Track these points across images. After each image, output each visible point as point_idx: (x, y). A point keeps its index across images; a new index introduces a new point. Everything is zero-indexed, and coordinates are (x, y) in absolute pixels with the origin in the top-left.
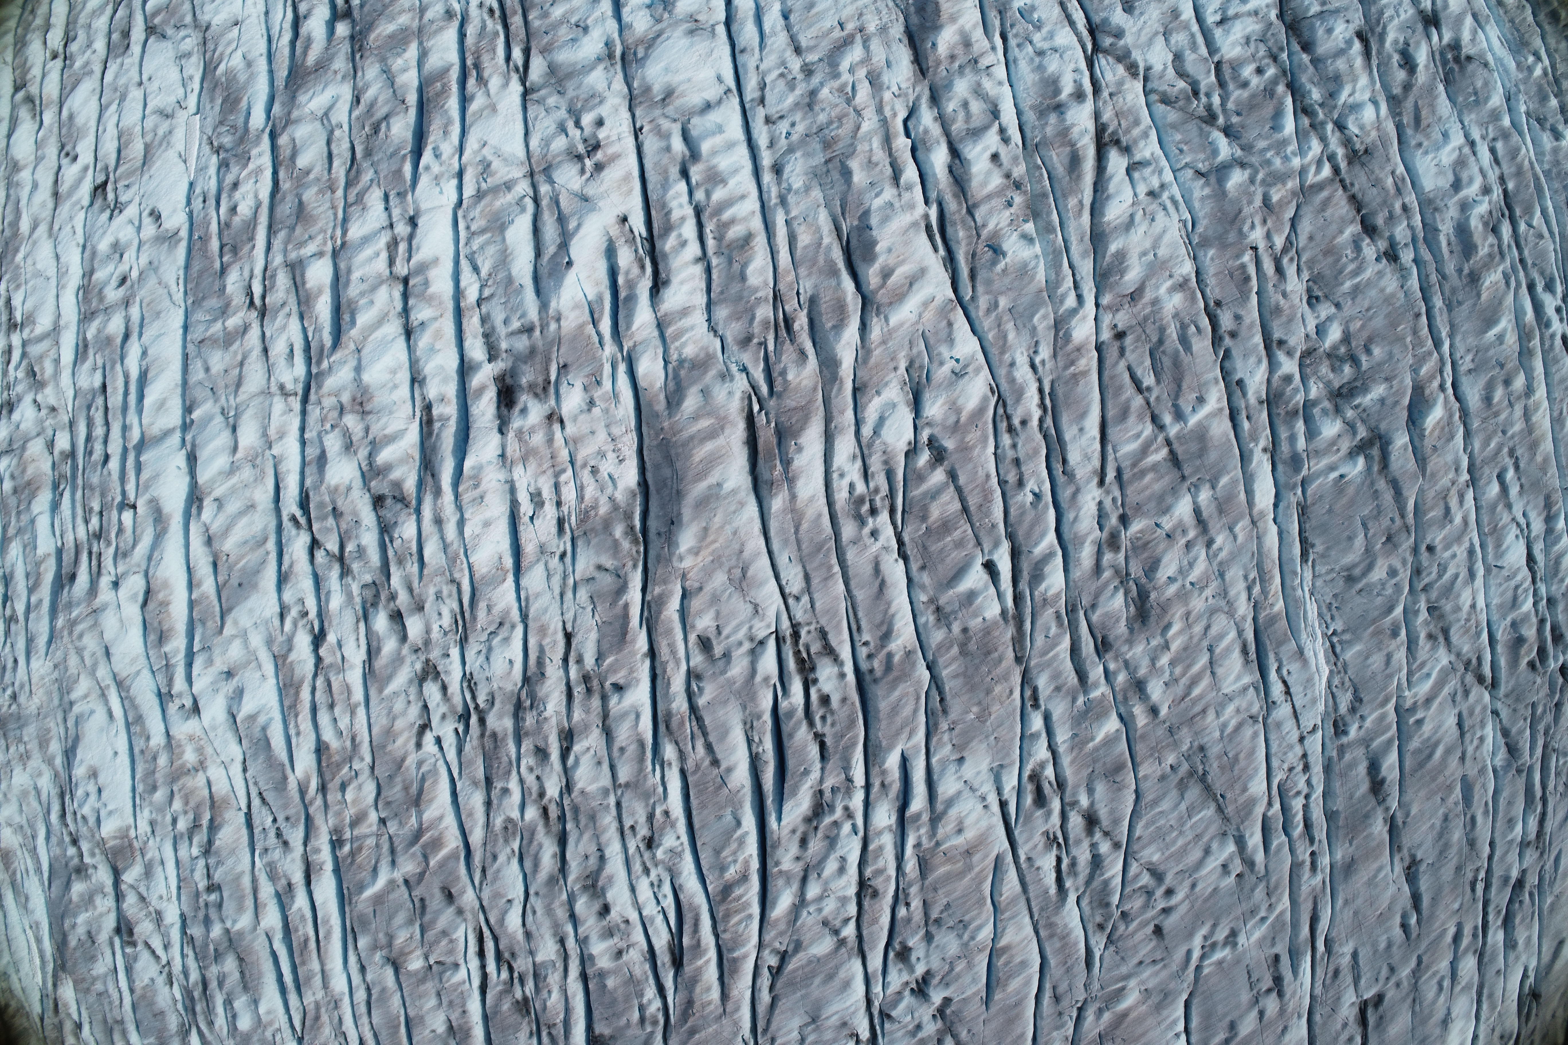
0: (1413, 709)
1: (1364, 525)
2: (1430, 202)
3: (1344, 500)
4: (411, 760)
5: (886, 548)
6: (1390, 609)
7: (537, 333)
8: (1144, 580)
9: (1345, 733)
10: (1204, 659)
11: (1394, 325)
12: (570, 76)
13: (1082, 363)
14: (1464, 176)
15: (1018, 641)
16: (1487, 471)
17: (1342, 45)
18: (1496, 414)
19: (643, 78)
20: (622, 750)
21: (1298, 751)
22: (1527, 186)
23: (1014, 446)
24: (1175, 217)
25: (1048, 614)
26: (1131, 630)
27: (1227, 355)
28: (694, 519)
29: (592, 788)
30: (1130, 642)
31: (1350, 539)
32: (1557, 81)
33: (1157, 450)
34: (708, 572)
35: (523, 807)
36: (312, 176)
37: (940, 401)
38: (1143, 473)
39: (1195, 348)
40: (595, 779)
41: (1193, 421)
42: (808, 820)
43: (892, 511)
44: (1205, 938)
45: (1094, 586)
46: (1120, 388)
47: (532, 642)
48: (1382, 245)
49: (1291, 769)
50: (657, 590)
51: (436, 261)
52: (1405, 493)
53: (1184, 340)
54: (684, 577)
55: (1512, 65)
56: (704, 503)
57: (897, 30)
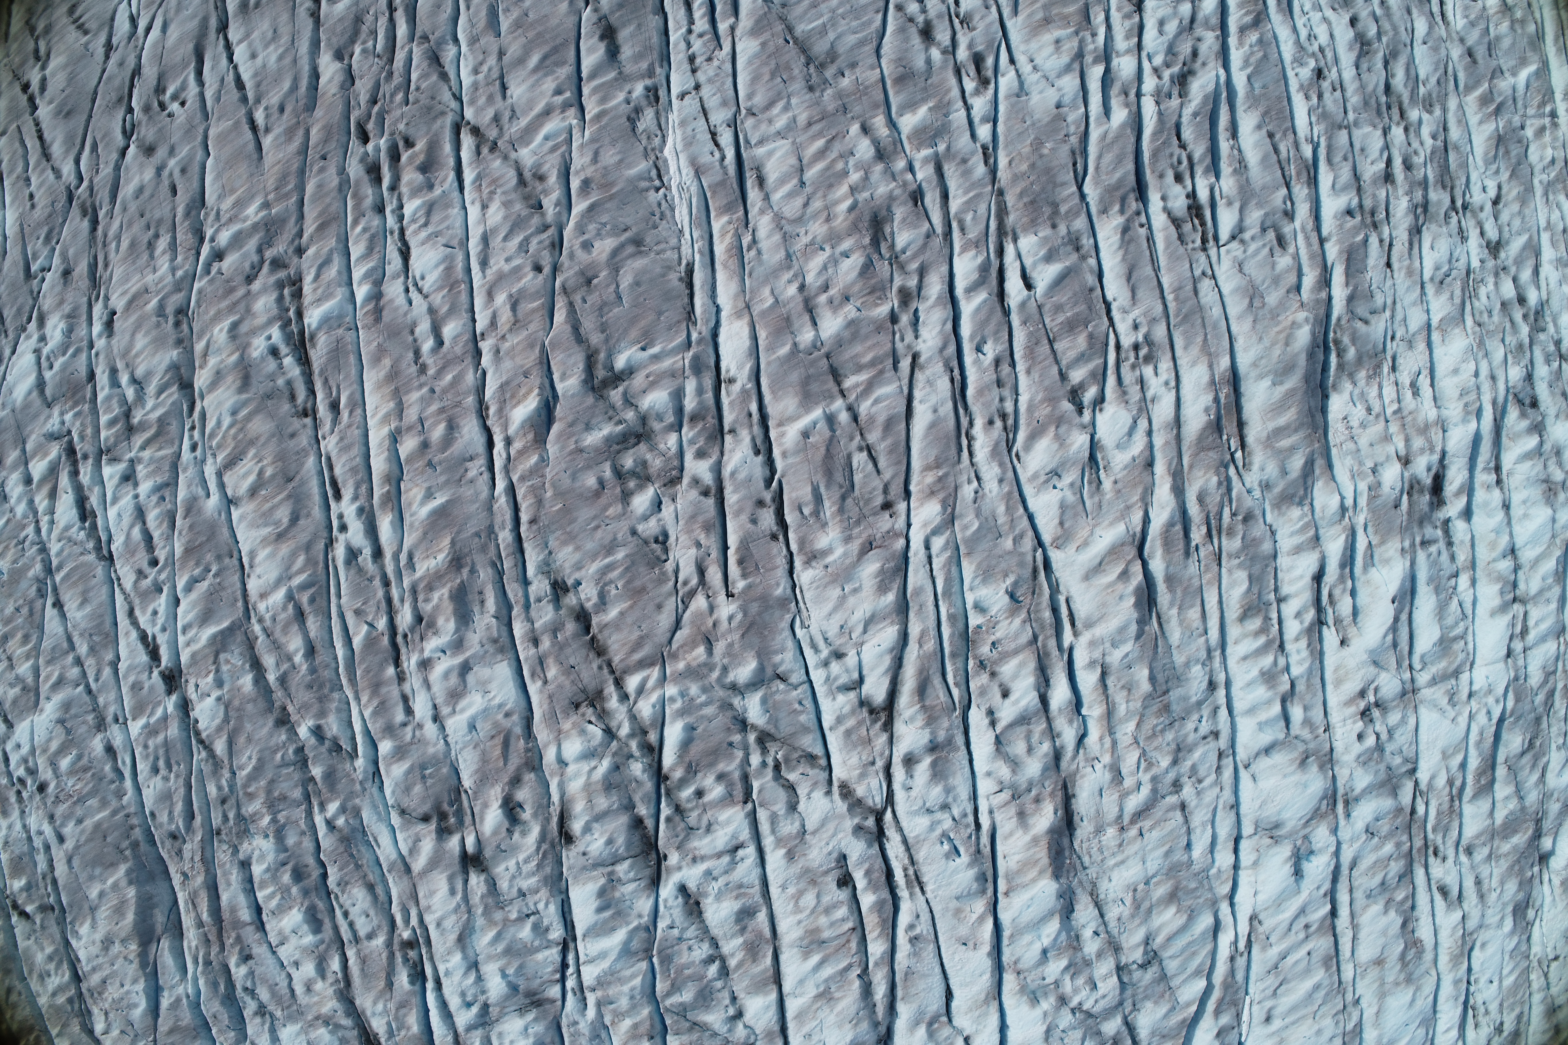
0: (563, 107)
1: (620, 298)
2: (501, 650)
3: (643, 323)
4: (1505, 176)
5: (1125, 312)
6: (591, 208)
7: (1418, 540)
8: (875, 256)
9: (647, 89)
10: (810, 174)
11: (566, 510)
12: (1382, 785)
13: (930, 478)
14: (454, 680)
15: (1002, 212)
16: (458, 350)
17: (595, 825)
18: (442, 410)
19: (1323, 778)
20: (1345, 159)
21: (701, 77)
22: (367, 671)
23: (1002, 400)
24: (814, 630)
25: (973, 233)
26: (889, 209)
27: (768, 482)
28: (1297, 355)
29: (1368, 129)
30: (891, 198)
31: (637, 284)
32: (307, 797)
33: (857, 385)
34: (1282, 305)
35: (1420, 122)
37: (1075, 448)
38: (872, 363)
39: (809, 489)
40: (1366, 136)
41: (817, 413)
42: (1192, 72)
43: (1118, 347)
45: (927, 256)
46: (891, 451)
47: (1417, 264)
48: (571, 600)
49: (709, 59)
50: (1320, 297)
51: (1490, 616)
52: (568, 328)
53: (818, 499)
54: (1301, 305)
55: (365, 815)
56: (1287, 369)
57: (1084, 830)
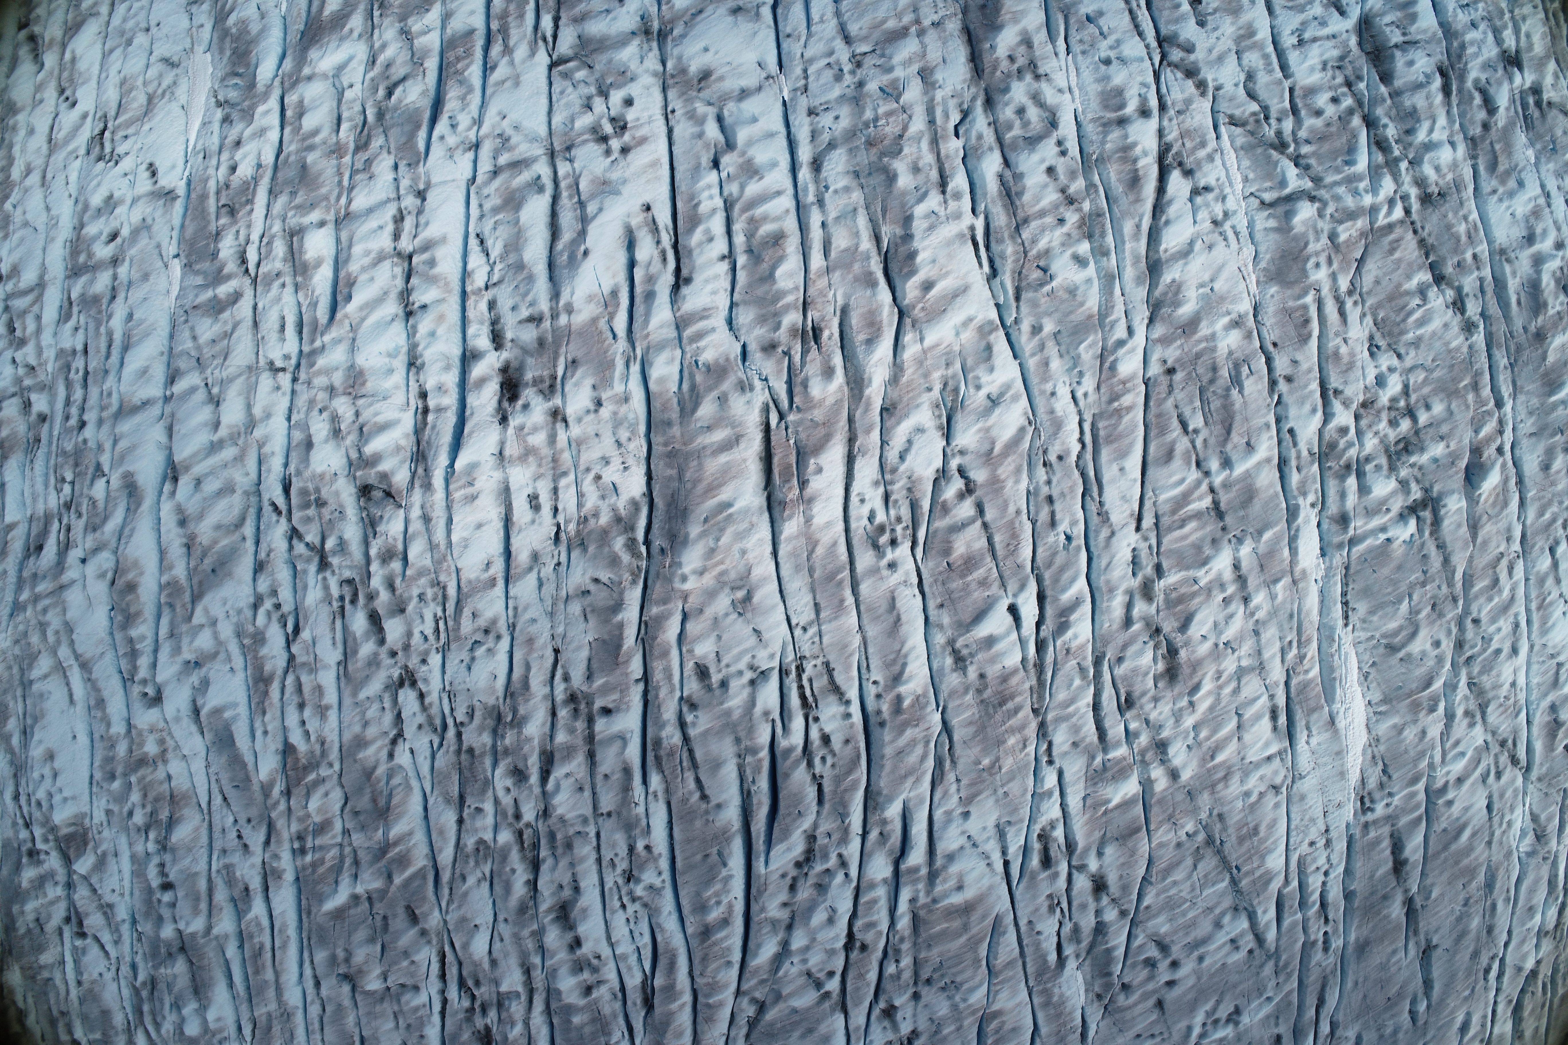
0: (1444, 789)
2: (1502, 252)
3: (1391, 564)
4: (382, 771)
5: (904, 583)
6: (1430, 682)
7: (547, 324)
8: (1175, 636)
9: (1371, 810)
10: (1231, 724)
11: (1456, 380)
12: (600, 49)
13: (1126, 400)
14: (1538, 229)
15: (1037, 691)
16: (1538, 543)
17: (1423, 79)
18: (1553, 484)
19: (680, 58)
20: (605, 777)
21: (1322, 825)
23: (1049, 482)
24: (1236, 250)
25: (1072, 665)
26: (1158, 687)
27: (1282, 399)
28: (700, 538)
29: (571, 815)
30: (1156, 700)
31: (1394, 604)
33: (1200, 498)
34: (711, 594)
35: (496, 828)
36: (318, 139)
37: (974, 429)
38: (1183, 521)
39: (1249, 391)
40: (576, 806)
41: (1239, 470)
42: (798, 865)
43: (913, 543)
44: (1208, 1014)
45: (1122, 638)
46: (1166, 428)
47: (518, 656)
48: (1450, 294)
49: (1312, 844)
50: (655, 610)
51: (443, 240)
52: (1455, 560)
53: (1235, 379)
54: (685, 597)
57: (955, 26)
